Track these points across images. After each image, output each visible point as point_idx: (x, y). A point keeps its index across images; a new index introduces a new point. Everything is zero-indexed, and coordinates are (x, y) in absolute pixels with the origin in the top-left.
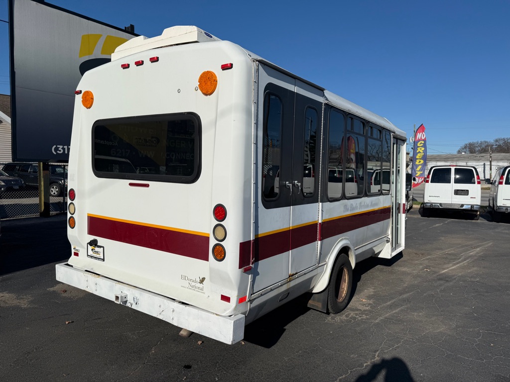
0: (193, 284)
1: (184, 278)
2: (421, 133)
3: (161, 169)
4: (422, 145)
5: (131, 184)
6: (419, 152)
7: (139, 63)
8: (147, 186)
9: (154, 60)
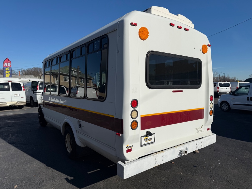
0: (199, 130)
1: (196, 129)
2: (7, 63)
3: (188, 83)
4: (8, 70)
5: (173, 92)
6: (7, 74)
7: (179, 27)
8: (182, 91)
9: (186, 30)
